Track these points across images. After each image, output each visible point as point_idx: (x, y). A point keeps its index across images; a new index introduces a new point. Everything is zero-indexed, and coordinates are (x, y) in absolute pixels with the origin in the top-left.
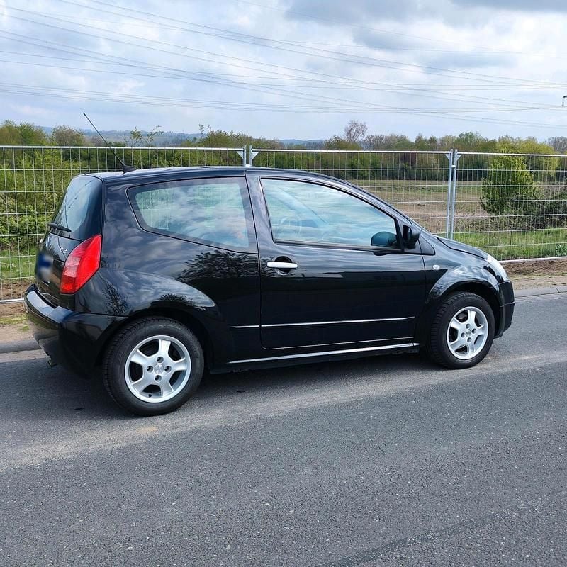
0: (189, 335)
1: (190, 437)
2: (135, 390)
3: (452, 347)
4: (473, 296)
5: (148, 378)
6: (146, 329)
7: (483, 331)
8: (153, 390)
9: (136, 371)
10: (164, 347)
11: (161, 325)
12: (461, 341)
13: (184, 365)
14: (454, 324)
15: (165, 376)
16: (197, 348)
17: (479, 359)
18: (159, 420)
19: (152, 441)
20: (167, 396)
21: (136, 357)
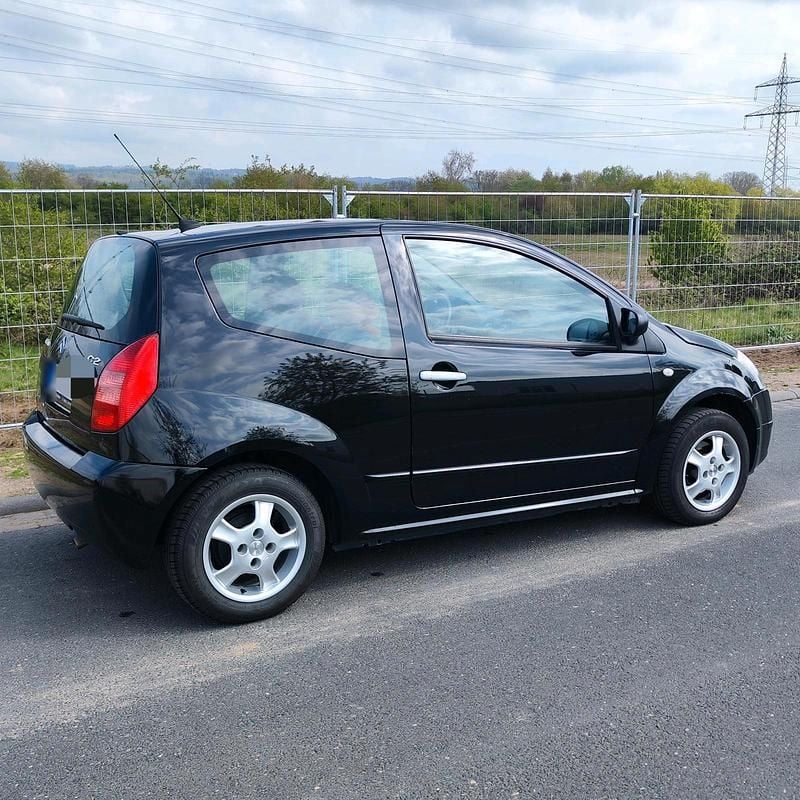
0: (302, 493)
1: (316, 659)
2: (220, 582)
3: (690, 492)
4: (719, 414)
5: (240, 563)
6: (235, 484)
7: (733, 467)
8: (247, 581)
9: (221, 554)
10: (264, 511)
11: (259, 478)
12: (703, 483)
13: (294, 540)
14: (693, 458)
15: (267, 558)
16: (315, 512)
17: (727, 509)
18: (259, 629)
19: (257, 670)
20: (269, 590)
21: (221, 531)
